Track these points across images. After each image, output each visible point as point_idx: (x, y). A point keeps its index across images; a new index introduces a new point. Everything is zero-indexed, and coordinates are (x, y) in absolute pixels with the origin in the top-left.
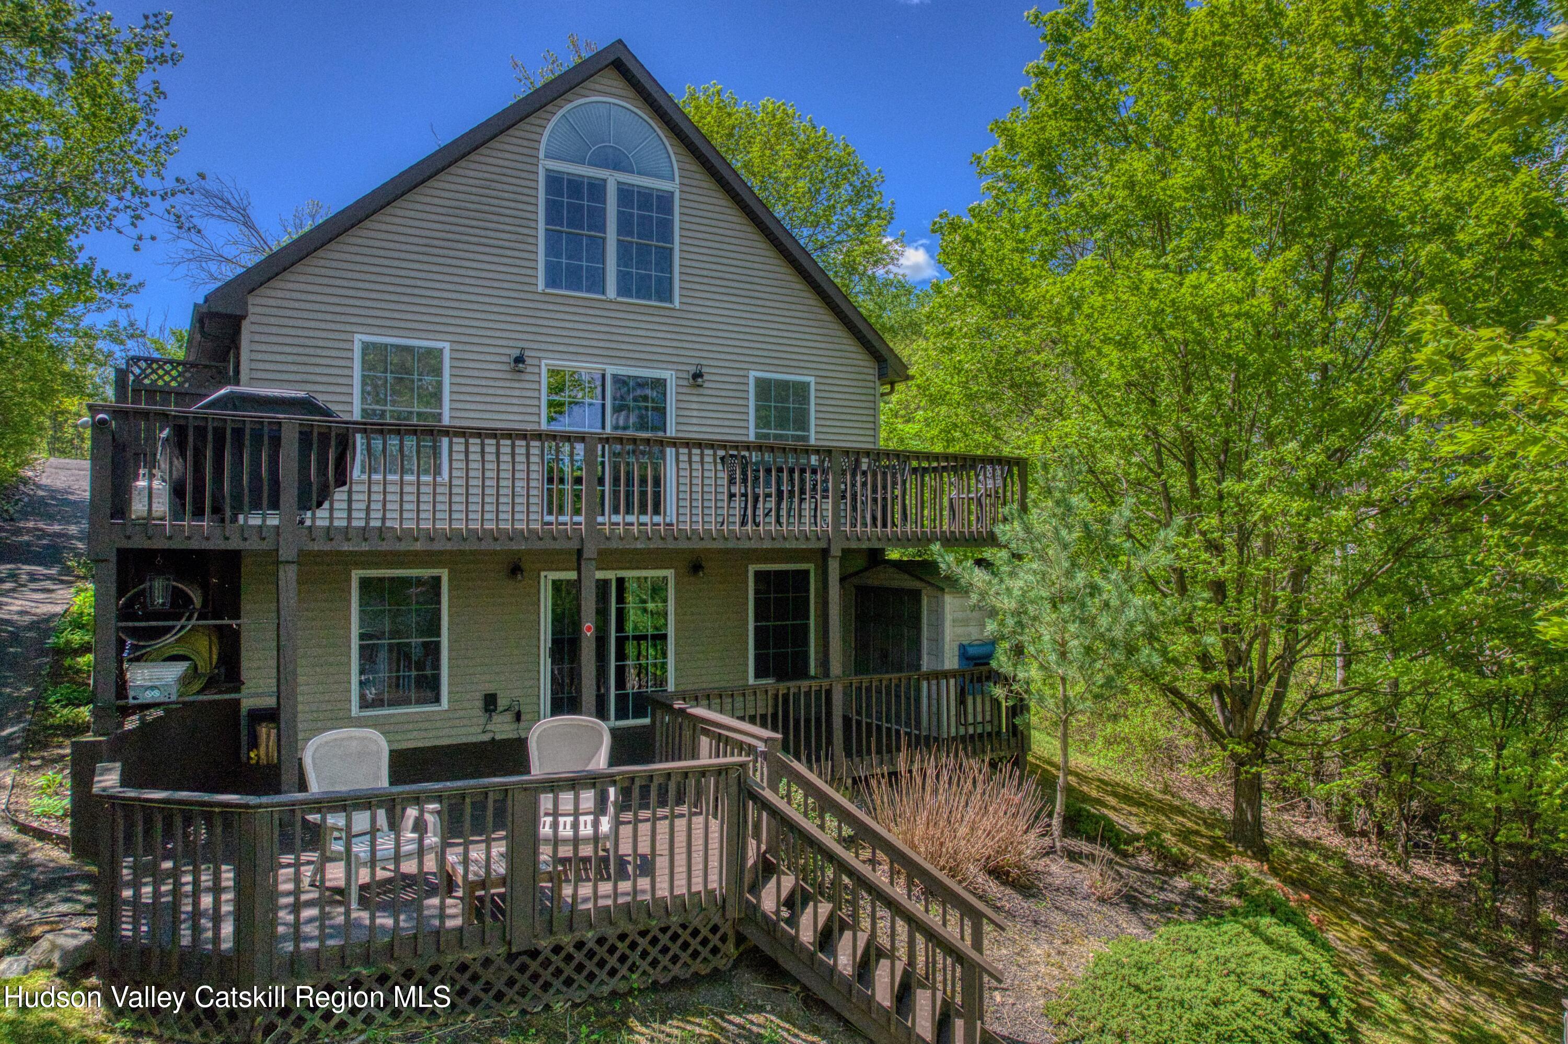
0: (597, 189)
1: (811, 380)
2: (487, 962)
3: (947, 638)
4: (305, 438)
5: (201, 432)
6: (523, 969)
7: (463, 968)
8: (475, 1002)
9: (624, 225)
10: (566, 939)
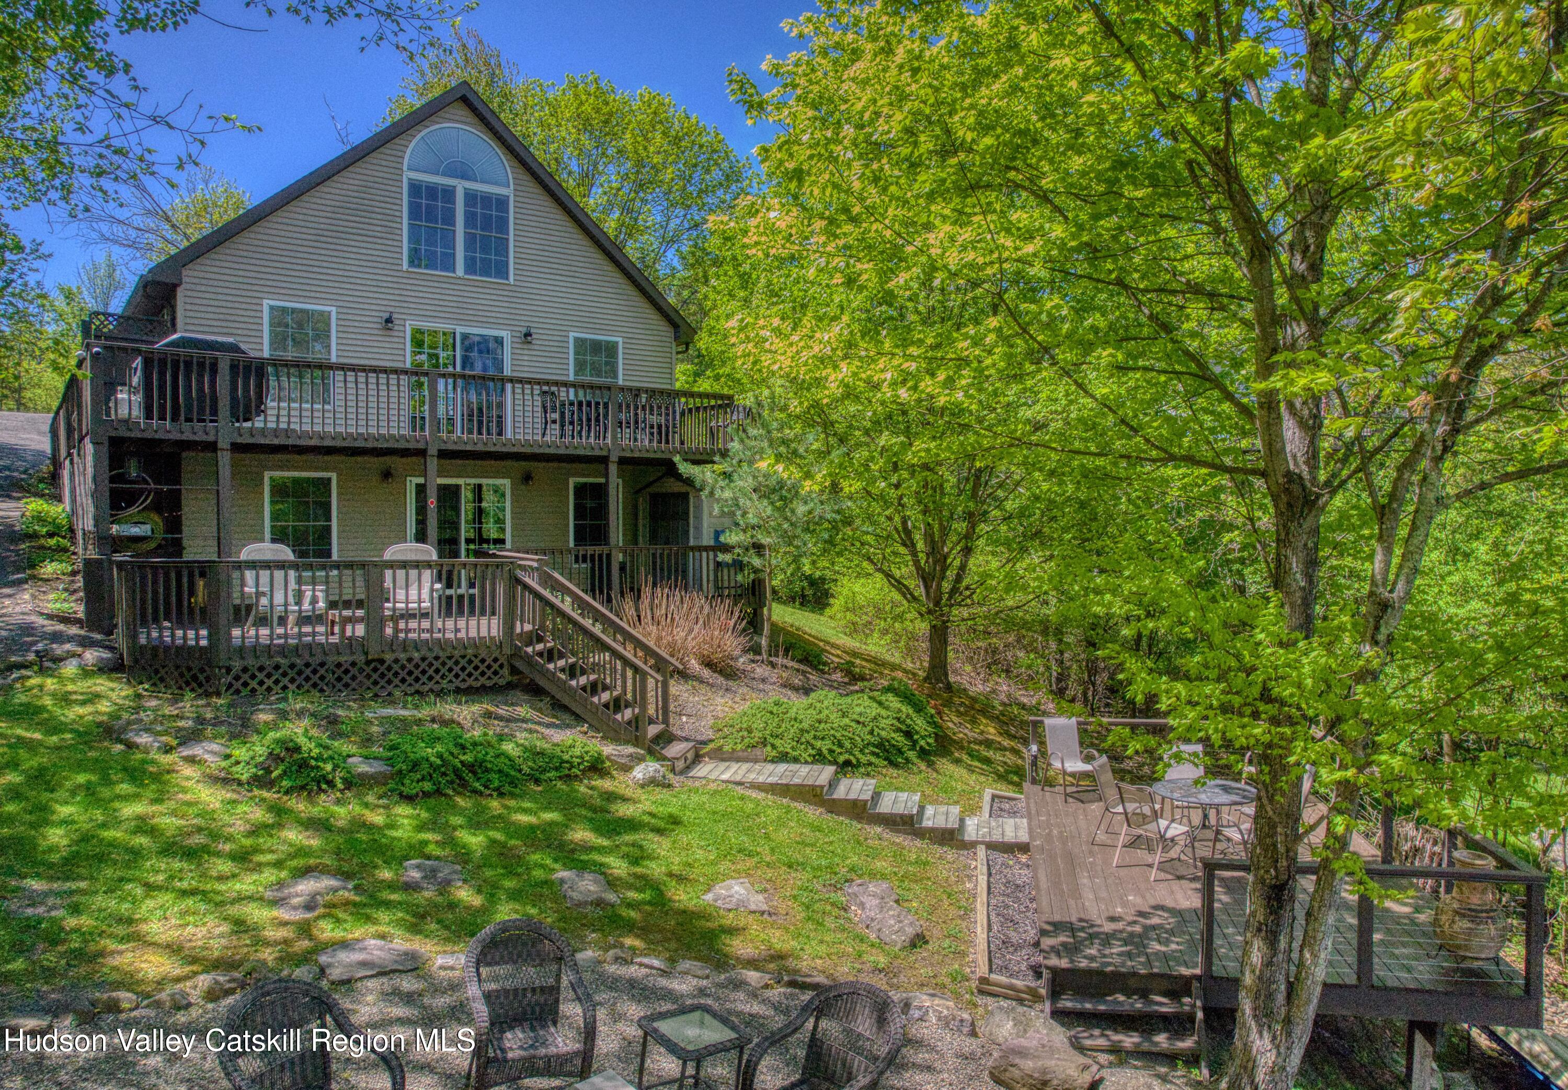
0: (449, 194)
1: (620, 340)
2: (354, 664)
3: (705, 525)
4: (234, 367)
5: (163, 362)
6: (375, 670)
7: (339, 665)
8: (346, 685)
9: (470, 219)
10: (403, 656)
